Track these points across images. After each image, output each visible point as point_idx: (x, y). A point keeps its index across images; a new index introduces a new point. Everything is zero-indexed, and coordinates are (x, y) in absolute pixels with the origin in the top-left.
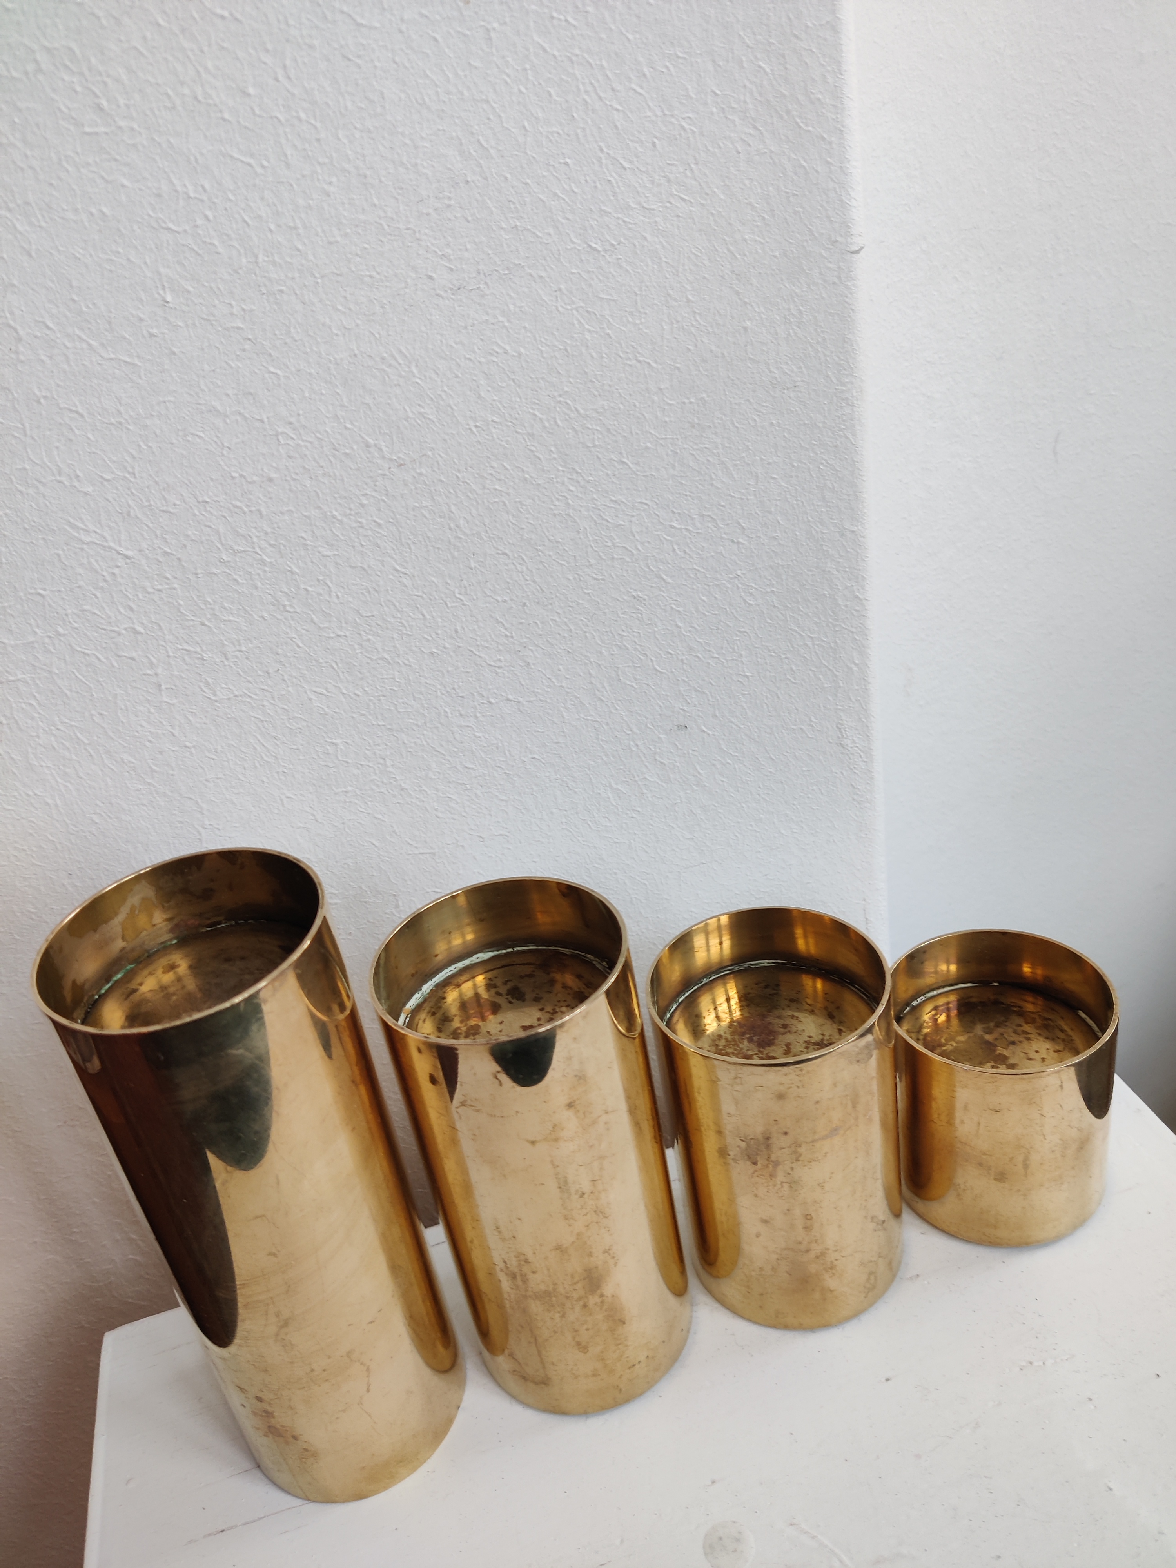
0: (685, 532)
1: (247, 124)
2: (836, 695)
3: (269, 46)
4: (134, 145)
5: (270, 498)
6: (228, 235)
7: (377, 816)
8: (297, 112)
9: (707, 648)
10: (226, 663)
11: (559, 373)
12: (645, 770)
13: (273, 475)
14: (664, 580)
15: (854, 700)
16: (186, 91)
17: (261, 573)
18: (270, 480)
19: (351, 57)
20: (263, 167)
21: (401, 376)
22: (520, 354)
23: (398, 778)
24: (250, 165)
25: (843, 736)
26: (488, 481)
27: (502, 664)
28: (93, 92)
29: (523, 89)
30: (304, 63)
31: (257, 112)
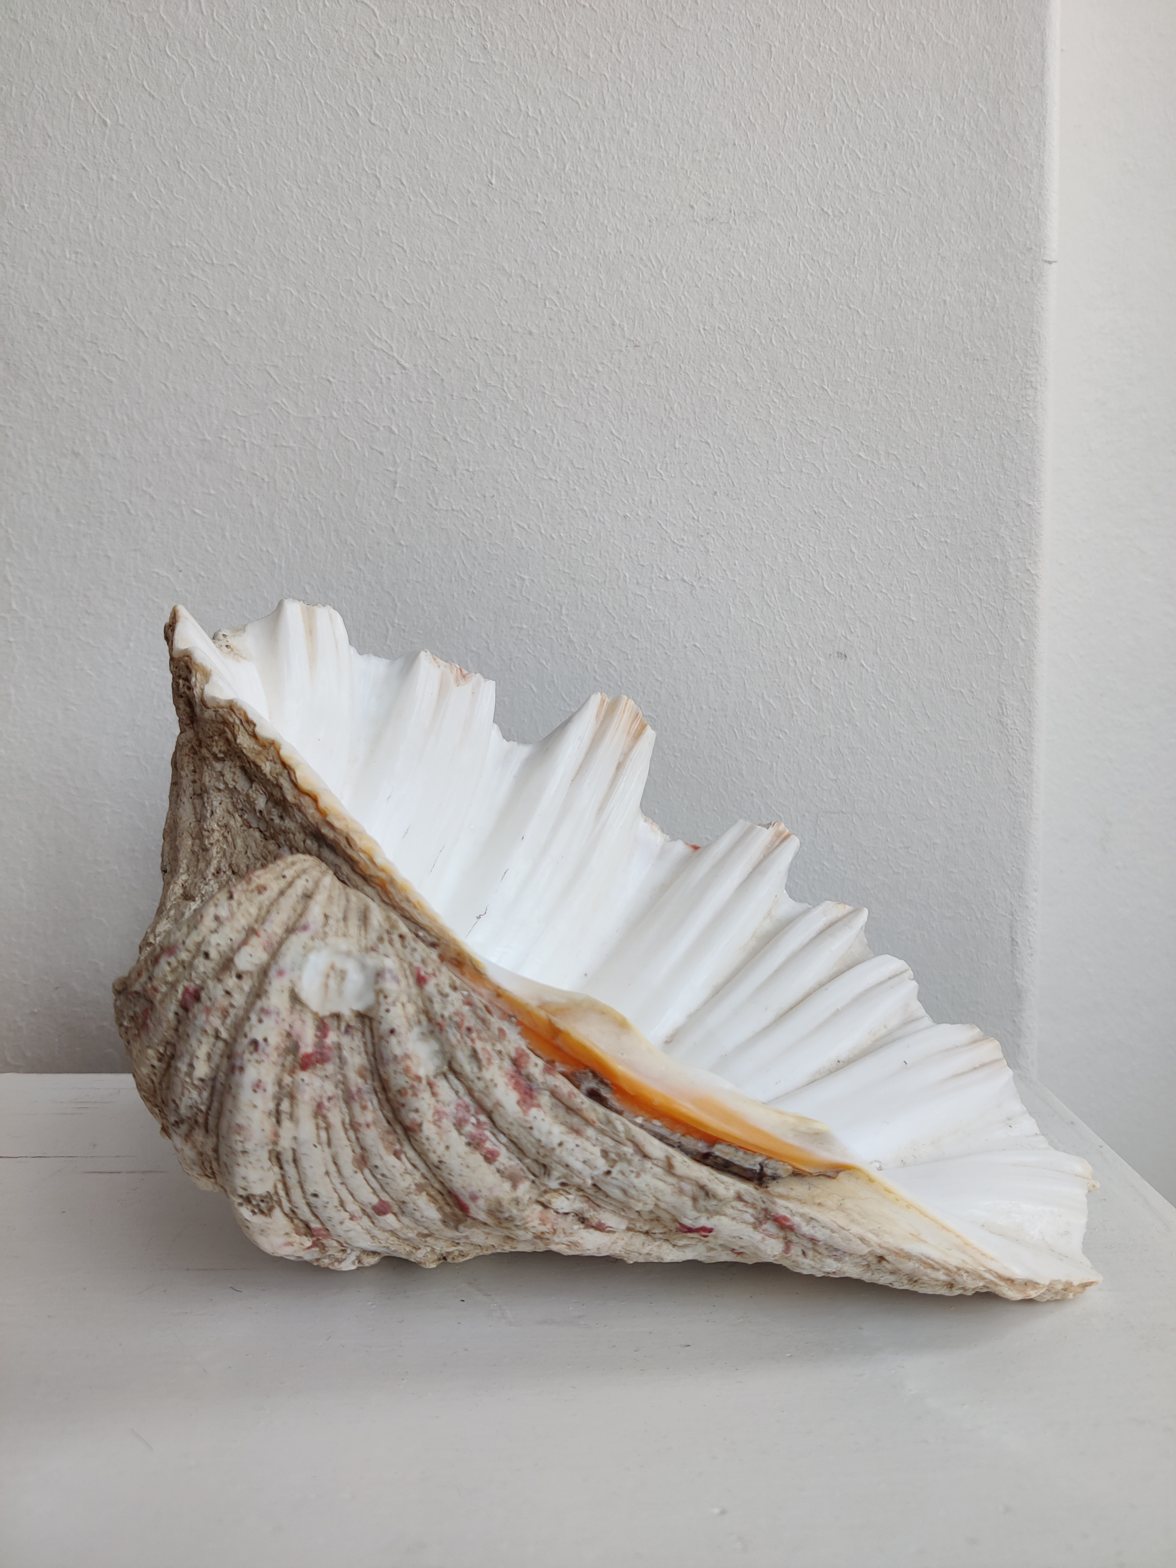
0: (870, 463)
1: (582, 76)
3: (611, 29)
4: (500, 75)
5: (527, 348)
6: (548, 147)
8: (620, 74)
9: (877, 581)
10: (454, 478)
11: (780, 301)
13: (534, 331)
14: (845, 503)
16: (546, 47)
17: (503, 409)
18: (531, 333)
19: (667, 46)
20: (586, 105)
21: (652, 275)
22: (751, 280)
24: (577, 103)
26: (705, 377)
27: (684, 545)
28: (484, 38)
29: (789, 89)
30: (633, 44)
31: (592, 68)
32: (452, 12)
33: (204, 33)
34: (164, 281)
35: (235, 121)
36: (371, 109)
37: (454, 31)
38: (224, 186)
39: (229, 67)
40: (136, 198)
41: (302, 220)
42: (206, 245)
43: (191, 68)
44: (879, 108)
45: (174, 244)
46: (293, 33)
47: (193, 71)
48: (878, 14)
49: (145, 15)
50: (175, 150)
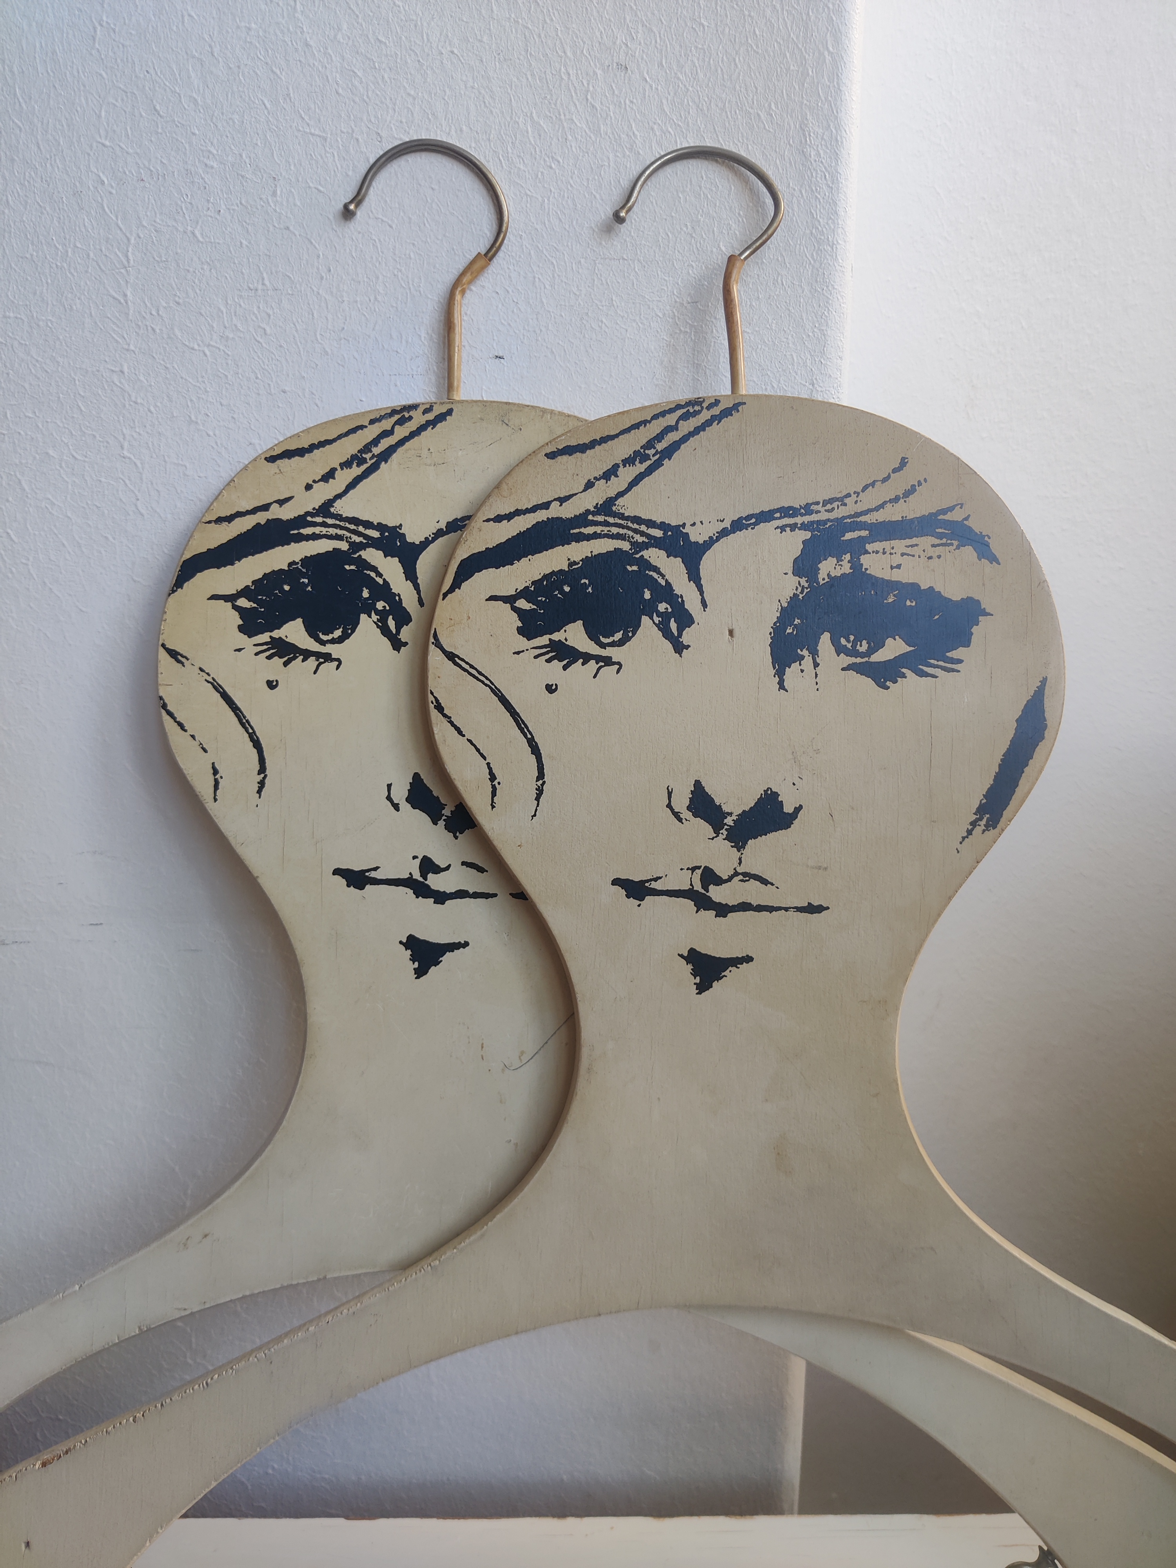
2: (803, 85)
7: (274, 69)
12: (573, 109)
15: (823, 99)
23: (305, 29)
25: (806, 140)
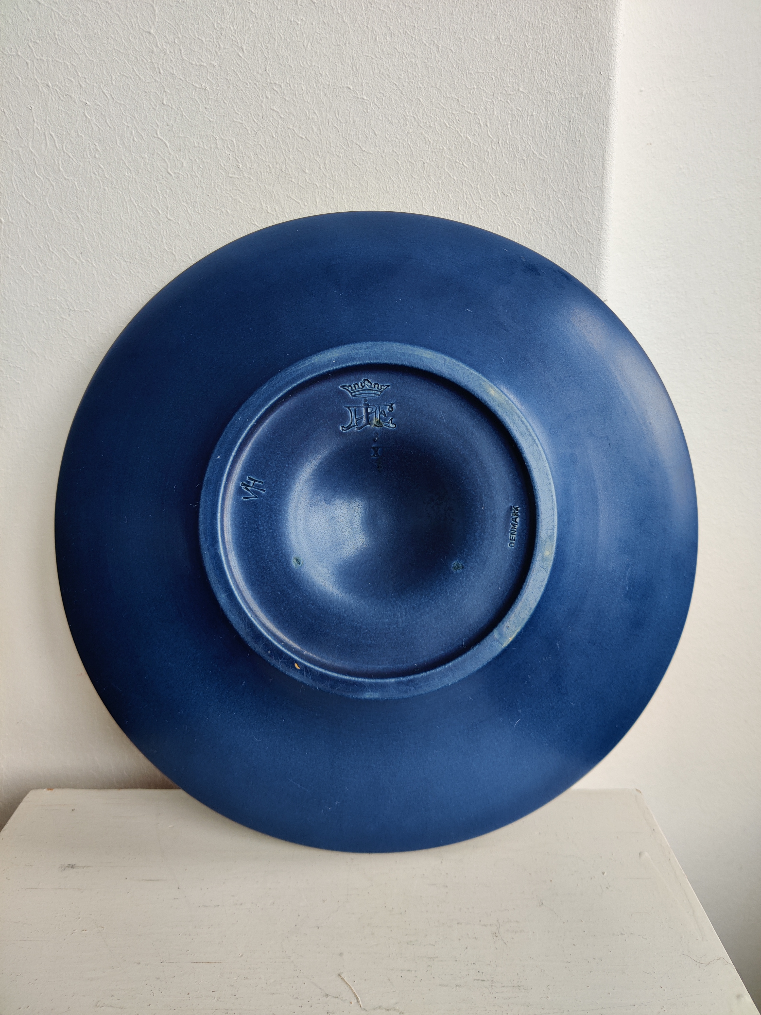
1: (302, 185)
3: (319, 154)
4: (249, 185)
8: (326, 184)
16: (278, 166)
19: (356, 164)
20: (305, 205)
24: (299, 203)
28: (237, 160)
29: (436, 192)
30: (334, 163)
31: (308, 181)
32: (216, 143)
33: (58, 161)
34: (45, 321)
35: (82, 218)
36: (167, 209)
37: (218, 156)
38: (78, 261)
39: (76, 183)
40: (24, 269)
41: (128, 282)
42: (69, 299)
43: (52, 184)
44: (494, 203)
45: (50, 298)
46: (115, 159)
47: (53, 186)
48: (495, 140)
49: (20, 149)
50: (45, 238)
